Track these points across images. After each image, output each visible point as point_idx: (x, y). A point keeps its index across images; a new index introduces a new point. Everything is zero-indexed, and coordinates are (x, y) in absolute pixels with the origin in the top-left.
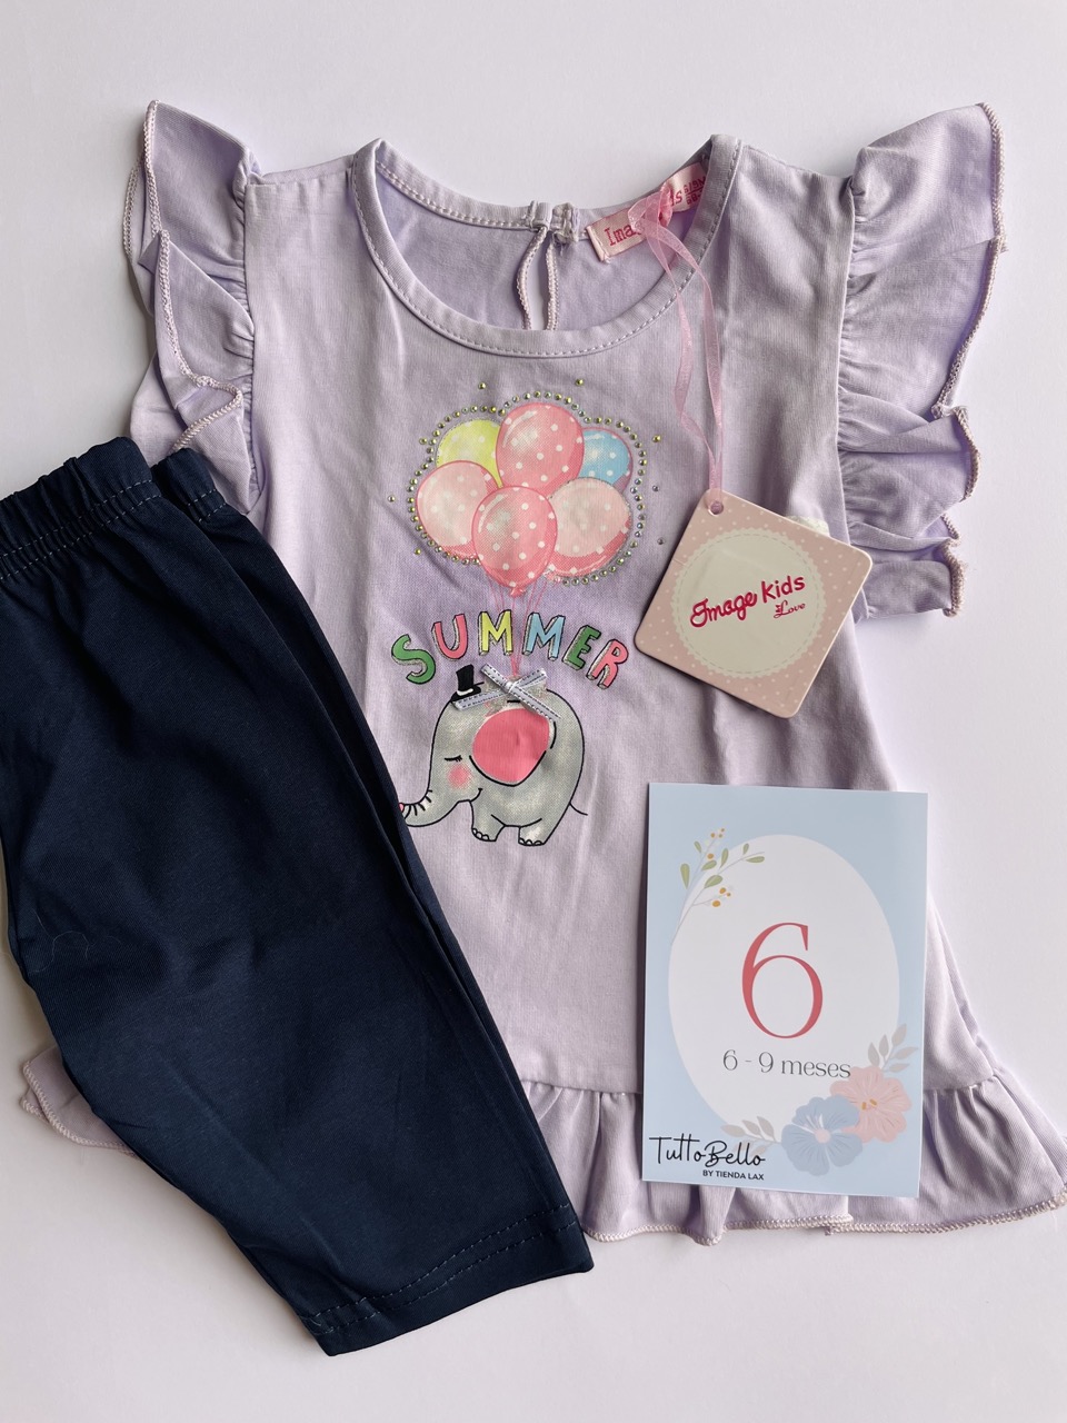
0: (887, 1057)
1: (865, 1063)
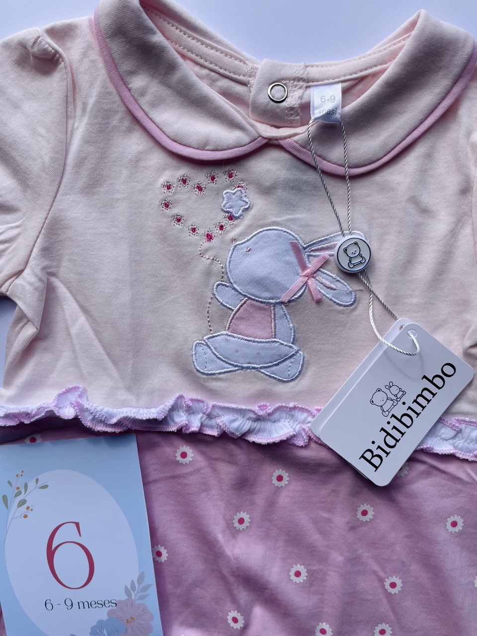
0: (136, 592)
1: (124, 597)
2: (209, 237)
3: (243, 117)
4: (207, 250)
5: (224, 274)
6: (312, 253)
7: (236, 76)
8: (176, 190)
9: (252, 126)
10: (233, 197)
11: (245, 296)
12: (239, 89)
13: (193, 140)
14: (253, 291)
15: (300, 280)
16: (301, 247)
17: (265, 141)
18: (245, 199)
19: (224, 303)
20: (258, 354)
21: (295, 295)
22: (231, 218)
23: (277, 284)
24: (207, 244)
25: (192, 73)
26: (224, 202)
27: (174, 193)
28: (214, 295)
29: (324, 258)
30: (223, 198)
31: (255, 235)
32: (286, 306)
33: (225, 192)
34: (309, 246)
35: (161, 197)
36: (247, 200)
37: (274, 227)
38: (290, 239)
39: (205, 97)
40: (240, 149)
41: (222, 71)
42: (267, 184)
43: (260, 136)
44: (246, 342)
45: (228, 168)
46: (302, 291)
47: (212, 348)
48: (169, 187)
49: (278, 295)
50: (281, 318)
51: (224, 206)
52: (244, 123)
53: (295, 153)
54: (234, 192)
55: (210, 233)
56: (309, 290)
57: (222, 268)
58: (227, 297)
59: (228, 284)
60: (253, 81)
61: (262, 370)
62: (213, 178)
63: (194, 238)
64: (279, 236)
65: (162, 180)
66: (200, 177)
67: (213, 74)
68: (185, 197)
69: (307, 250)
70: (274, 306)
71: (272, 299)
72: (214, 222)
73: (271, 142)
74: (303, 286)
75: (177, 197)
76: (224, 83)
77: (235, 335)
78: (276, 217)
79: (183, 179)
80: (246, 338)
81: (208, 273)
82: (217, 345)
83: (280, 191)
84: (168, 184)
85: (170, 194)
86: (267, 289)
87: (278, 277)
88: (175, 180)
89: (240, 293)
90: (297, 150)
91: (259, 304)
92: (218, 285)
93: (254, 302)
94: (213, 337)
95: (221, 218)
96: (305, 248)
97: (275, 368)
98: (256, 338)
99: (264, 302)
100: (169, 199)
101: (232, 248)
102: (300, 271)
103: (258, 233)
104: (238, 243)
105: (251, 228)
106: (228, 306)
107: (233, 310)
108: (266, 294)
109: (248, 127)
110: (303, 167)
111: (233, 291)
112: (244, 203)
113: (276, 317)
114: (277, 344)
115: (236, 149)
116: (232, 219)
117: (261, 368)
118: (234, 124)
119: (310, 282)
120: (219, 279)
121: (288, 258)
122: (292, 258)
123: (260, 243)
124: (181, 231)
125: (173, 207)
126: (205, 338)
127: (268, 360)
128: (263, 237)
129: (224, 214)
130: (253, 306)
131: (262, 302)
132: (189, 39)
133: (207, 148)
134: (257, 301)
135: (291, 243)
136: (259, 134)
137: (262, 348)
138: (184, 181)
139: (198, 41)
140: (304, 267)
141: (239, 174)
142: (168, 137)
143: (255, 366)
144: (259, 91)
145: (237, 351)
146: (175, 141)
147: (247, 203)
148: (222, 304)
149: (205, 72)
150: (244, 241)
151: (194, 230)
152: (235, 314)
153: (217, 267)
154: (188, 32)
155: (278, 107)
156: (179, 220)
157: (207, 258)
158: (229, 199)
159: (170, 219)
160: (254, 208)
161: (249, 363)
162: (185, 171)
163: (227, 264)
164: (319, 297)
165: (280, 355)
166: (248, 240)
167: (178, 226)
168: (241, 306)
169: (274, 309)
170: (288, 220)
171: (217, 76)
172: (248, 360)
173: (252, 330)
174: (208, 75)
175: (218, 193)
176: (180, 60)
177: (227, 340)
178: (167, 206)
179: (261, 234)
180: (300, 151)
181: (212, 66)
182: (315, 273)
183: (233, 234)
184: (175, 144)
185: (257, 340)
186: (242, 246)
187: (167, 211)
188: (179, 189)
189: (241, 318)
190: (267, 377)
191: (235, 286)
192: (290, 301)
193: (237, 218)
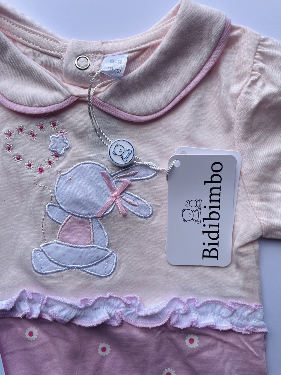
2: (41, 170)
3: (58, 81)
4: (39, 180)
5: (53, 198)
6: (118, 180)
7: (52, 52)
8: (15, 137)
9: (65, 88)
10: (57, 140)
11: (69, 213)
12: (55, 61)
13: (24, 100)
14: (75, 209)
15: (109, 200)
16: (109, 176)
17: (76, 99)
18: (66, 141)
19: (54, 219)
20: (81, 257)
21: (106, 211)
22: (57, 155)
23: (92, 203)
24: (39, 176)
25: (19, 51)
26: (51, 145)
27: (14, 139)
28: (46, 213)
29: (127, 183)
30: (50, 141)
31: (74, 168)
32: (100, 220)
33: (51, 137)
34: (115, 175)
35: (4, 142)
36: (67, 142)
37: (88, 162)
38: (101, 170)
39: (30, 68)
40: (57, 105)
41: (41, 49)
42: (81, 130)
43: (72, 95)
44: (71, 248)
45: (52, 119)
46: (112, 208)
47: (46, 253)
48: (10, 135)
49: (93, 212)
50: (98, 228)
51: (51, 147)
52: (59, 86)
53: (99, 106)
54: (57, 136)
55: (41, 167)
56: (117, 207)
57: (51, 193)
58: (55, 214)
59: (56, 205)
60: (64, 55)
61: (84, 269)
62: (42, 127)
63: (30, 171)
64: (92, 168)
65: (5, 130)
66: (32, 126)
67: (35, 51)
68: (22, 141)
69: (114, 177)
70: (92, 220)
71: (90, 215)
72: (44, 159)
73: (81, 99)
74: (113, 204)
75: (16, 141)
76: (44, 58)
77: (63, 243)
78: (90, 154)
79: (20, 129)
80: (71, 245)
81: (41, 197)
82: (50, 251)
83: (91, 135)
84: (9, 132)
85: (11, 140)
86: (85, 208)
87: (94, 199)
88: (14, 129)
89: (65, 211)
90: (100, 104)
91: (79, 219)
92: (49, 206)
93: (77, 218)
94: (47, 245)
95: (49, 156)
96: (112, 176)
97: (94, 267)
98: (78, 244)
99: (84, 218)
100: (10, 143)
101: (58, 178)
102: (110, 193)
103: (77, 166)
104: (62, 174)
105: (71, 162)
106: (57, 221)
107: (61, 224)
108: (85, 212)
109: (62, 88)
110: (107, 117)
111: (60, 210)
112: (65, 145)
113: (94, 228)
114: (95, 249)
115: (55, 105)
116: (57, 157)
117: (83, 267)
118: (52, 87)
119: (117, 201)
120: (50, 201)
121: (100, 184)
122: (103, 184)
123: (78, 174)
124: (20, 166)
125: (14, 149)
126: (41, 246)
127: (89, 261)
128: (80, 169)
129: (51, 153)
130: (75, 220)
131: (82, 217)
132: (17, 28)
133: (34, 105)
134: (78, 217)
135: (102, 173)
136: (71, 94)
137: (83, 253)
138: (21, 130)
139: (23, 28)
140: (113, 190)
141: (60, 124)
142: (6, 98)
143: (78, 266)
144: (69, 61)
145: (64, 255)
146: (11, 101)
147: (67, 144)
148: (52, 219)
149: (30, 50)
150: (66, 172)
151: (30, 165)
152: (62, 227)
153: (48, 192)
154: (16, 22)
155: (83, 73)
156: (18, 159)
157: (40, 186)
158: (54, 141)
159: (11, 158)
160: (73, 148)
161: (74, 264)
162: (21, 122)
163: (55, 190)
164: (125, 212)
165: (98, 257)
166: (70, 172)
167: (18, 163)
168: (67, 221)
169: (92, 222)
170: (99, 156)
171: (38, 53)
172: (73, 262)
173: (75, 239)
174: (32, 53)
175: (46, 137)
176: (10, 42)
177: (57, 247)
178: (9, 148)
179: (79, 167)
180: (102, 105)
181: (34, 46)
182: (121, 194)
183: (58, 167)
184: (11, 103)
185: (79, 246)
186: (65, 176)
187: (10, 152)
188: (17, 135)
189: (67, 230)
190: (88, 274)
191: (62, 206)
192: (103, 216)
193: (61, 155)
